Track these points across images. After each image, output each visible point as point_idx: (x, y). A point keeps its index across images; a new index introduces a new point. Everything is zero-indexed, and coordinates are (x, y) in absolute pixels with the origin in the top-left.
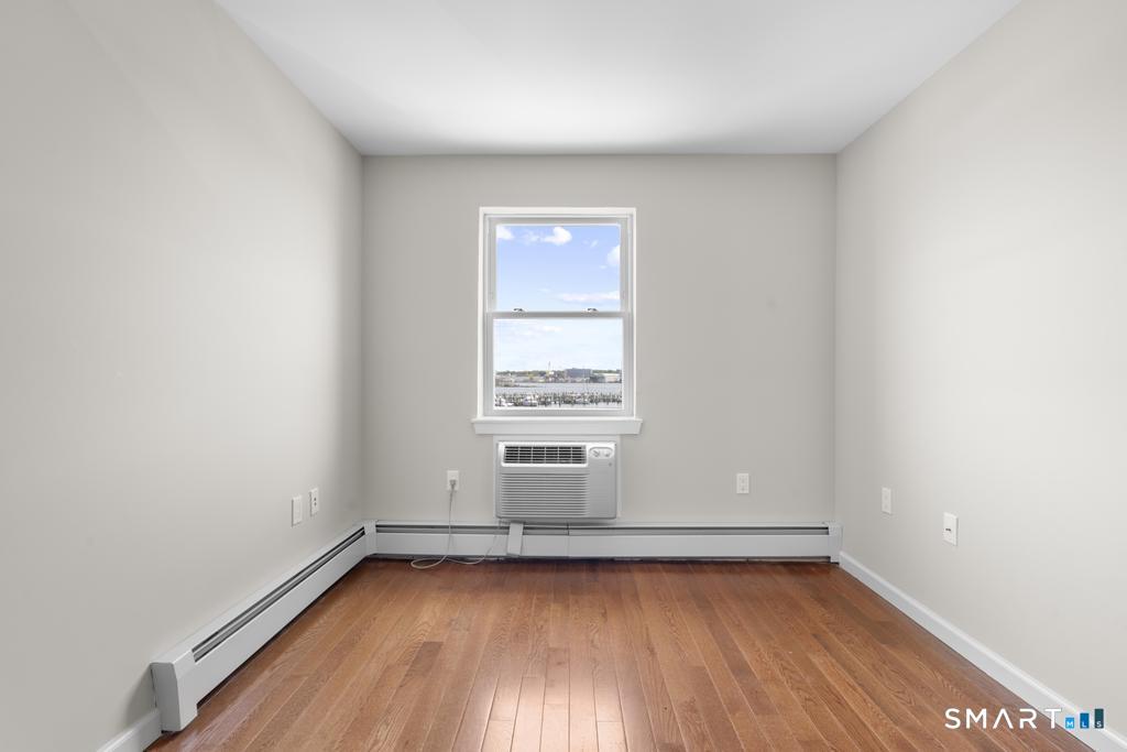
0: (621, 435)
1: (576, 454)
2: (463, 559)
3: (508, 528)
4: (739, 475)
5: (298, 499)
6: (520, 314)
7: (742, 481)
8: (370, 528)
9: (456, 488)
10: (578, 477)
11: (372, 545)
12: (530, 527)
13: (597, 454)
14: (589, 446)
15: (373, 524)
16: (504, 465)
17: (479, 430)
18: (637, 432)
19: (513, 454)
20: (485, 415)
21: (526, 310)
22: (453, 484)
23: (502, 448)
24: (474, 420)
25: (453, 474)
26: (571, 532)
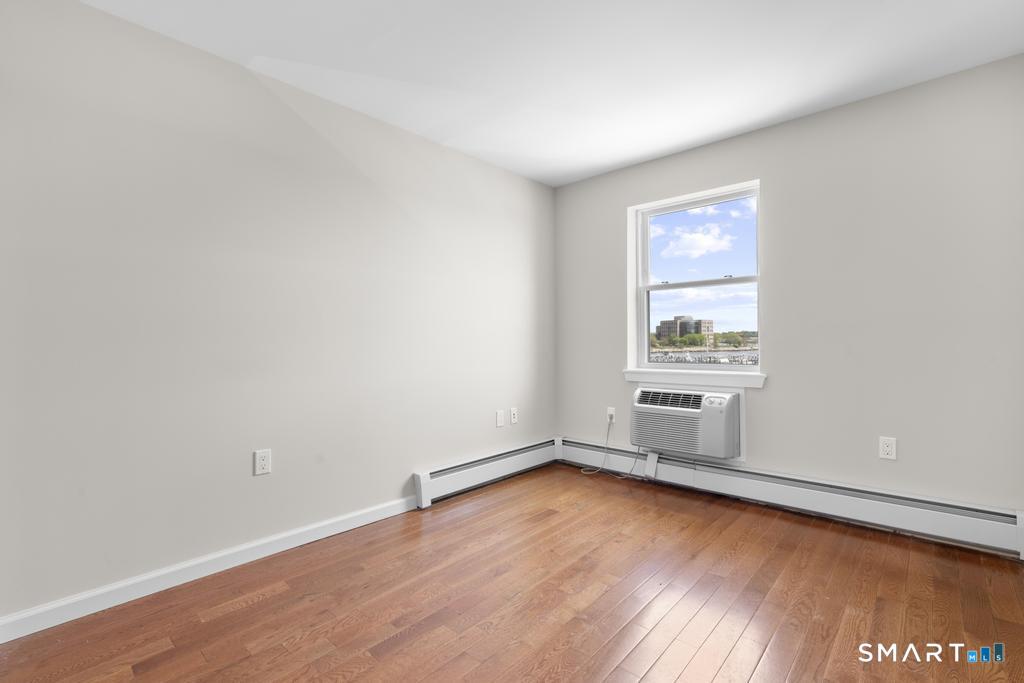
0: (745, 388)
1: (696, 401)
2: (618, 474)
3: (646, 455)
4: (882, 439)
5: (501, 412)
6: (666, 286)
7: (887, 445)
8: (558, 441)
9: (614, 420)
10: (694, 420)
11: (559, 452)
12: (663, 457)
13: (712, 403)
14: (707, 395)
15: (560, 439)
16: (637, 404)
17: (628, 378)
18: (761, 386)
19: (646, 397)
20: (638, 367)
21: (670, 282)
22: (611, 417)
23: (638, 393)
24: (624, 370)
25: (611, 410)
26: (697, 467)
